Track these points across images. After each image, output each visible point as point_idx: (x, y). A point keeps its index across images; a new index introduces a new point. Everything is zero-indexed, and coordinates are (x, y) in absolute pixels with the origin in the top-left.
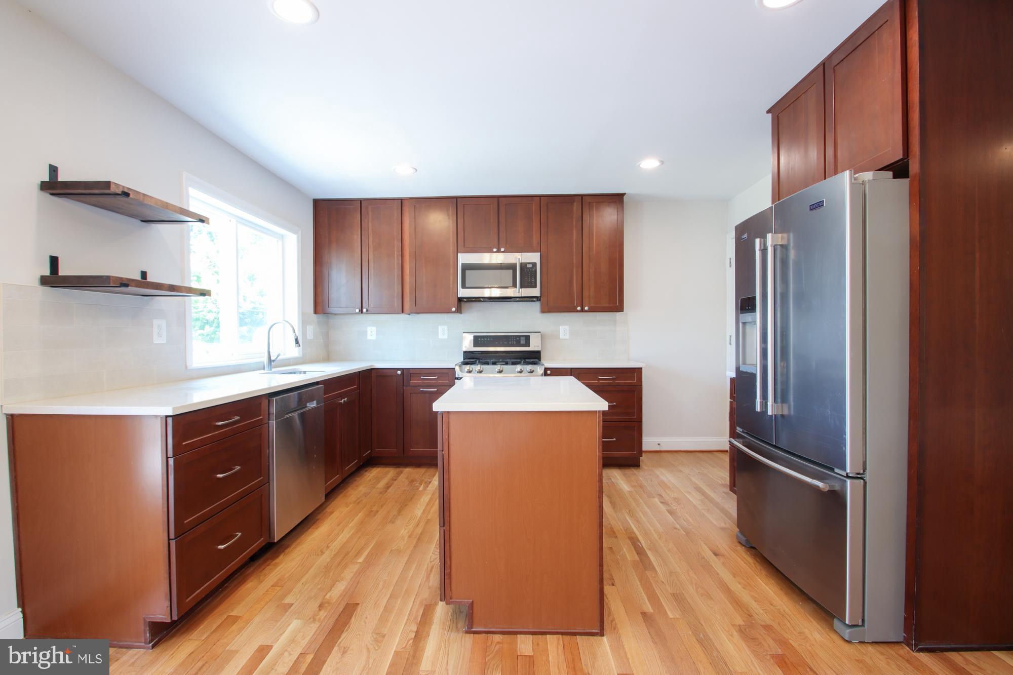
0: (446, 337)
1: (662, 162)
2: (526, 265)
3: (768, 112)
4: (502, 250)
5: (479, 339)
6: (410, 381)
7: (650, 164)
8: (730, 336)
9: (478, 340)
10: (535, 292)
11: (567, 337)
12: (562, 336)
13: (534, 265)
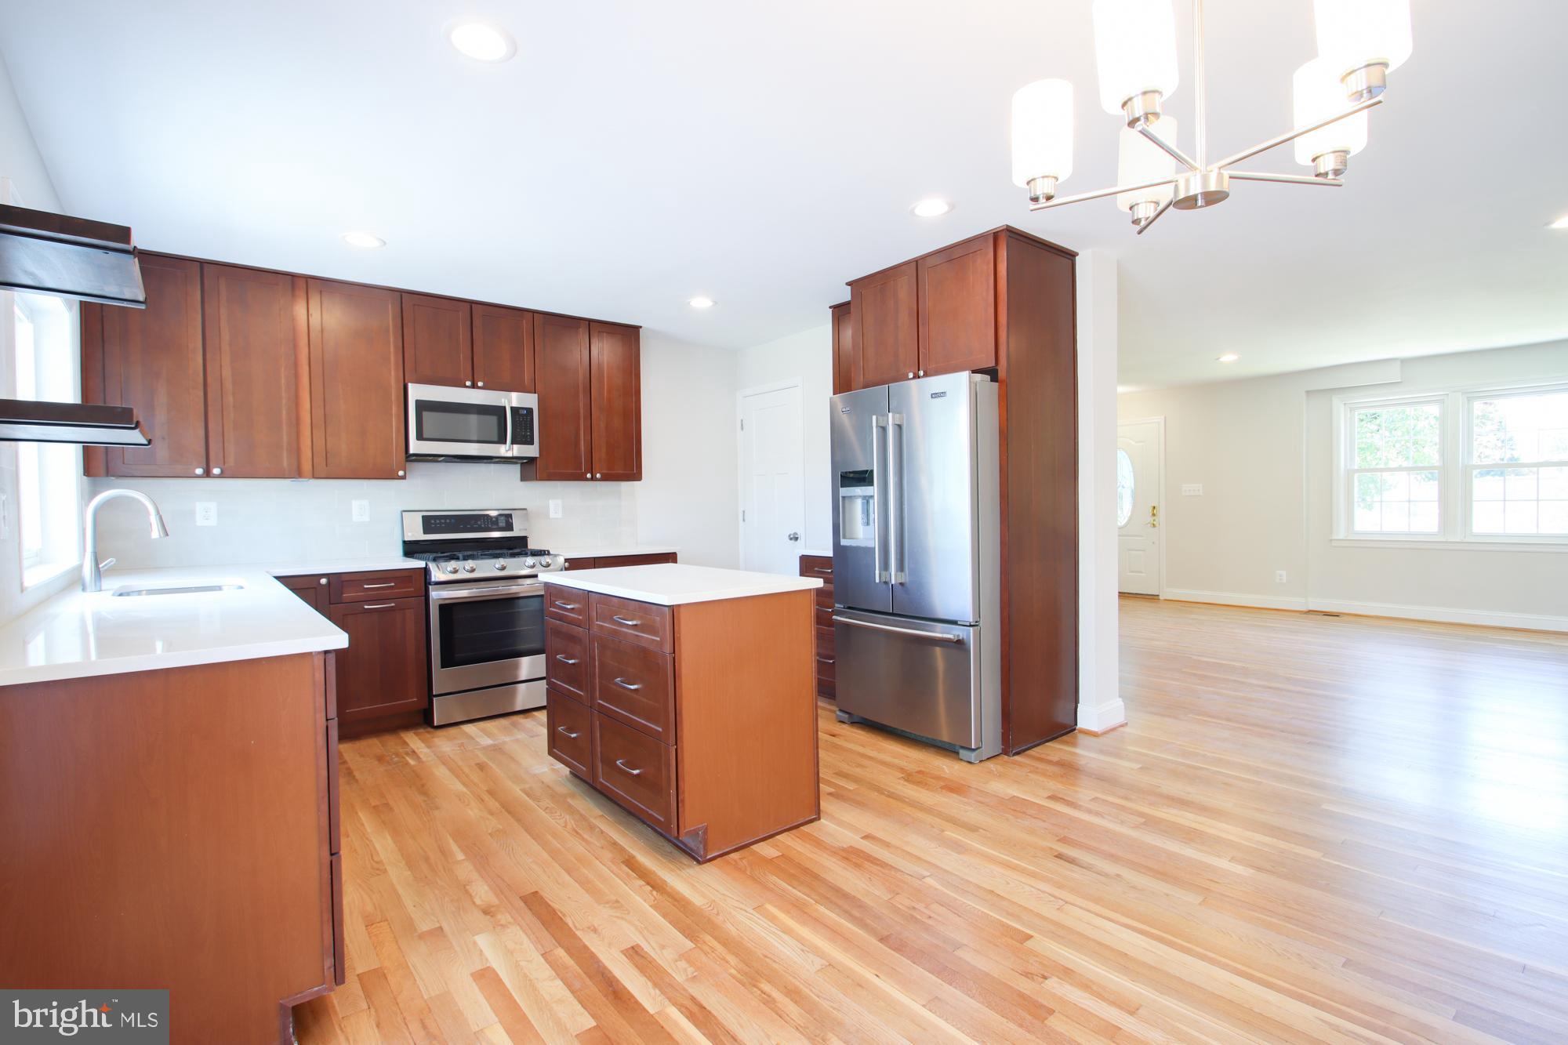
0: (366, 519)
1: (715, 303)
2: (518, 411)
3: (848, 284)
4: (480, 384)
5: (433, 522)
6: (342, 594)
7: (701, 303)
8: (744, 512)
9: (430, 523)
10: (532, 451)
11: (559, 515)
12: (552, 515)
13: (530, 411)
